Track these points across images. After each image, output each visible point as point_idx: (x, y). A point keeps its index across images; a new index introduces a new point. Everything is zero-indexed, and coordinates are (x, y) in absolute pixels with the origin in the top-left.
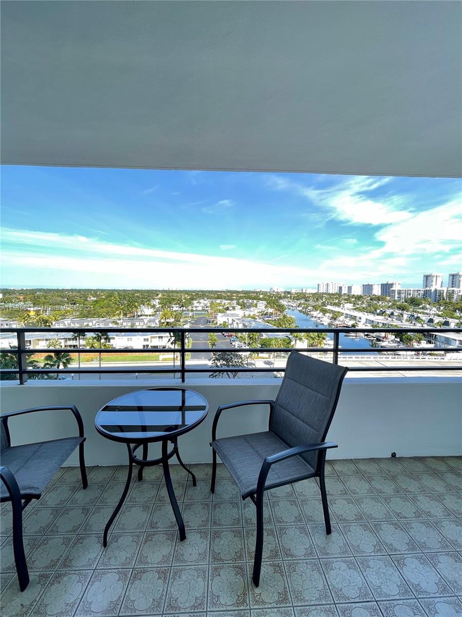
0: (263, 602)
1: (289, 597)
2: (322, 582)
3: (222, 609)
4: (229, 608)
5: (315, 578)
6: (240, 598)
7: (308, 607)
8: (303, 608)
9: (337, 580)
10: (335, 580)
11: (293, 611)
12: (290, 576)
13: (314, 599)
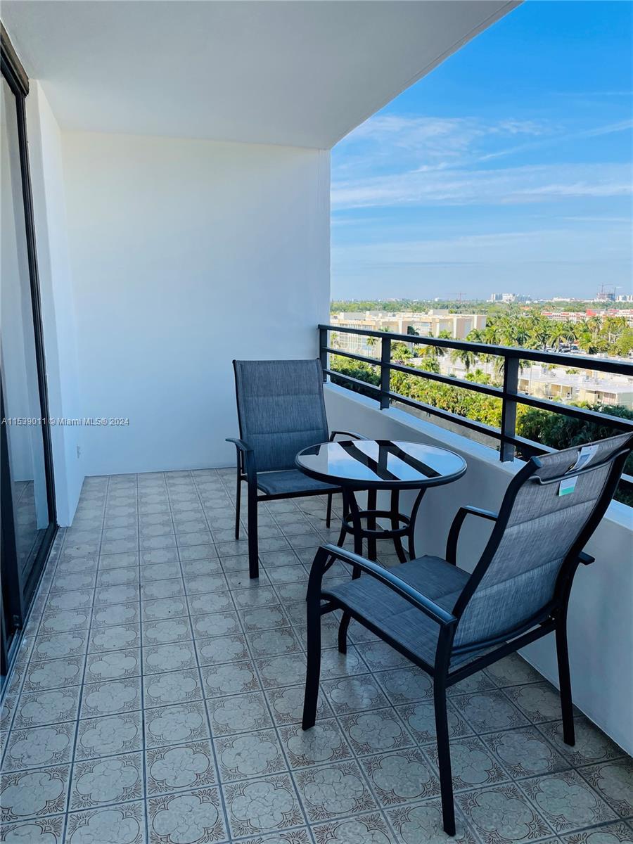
0: (287, 740)
1: (302, 767)
2: (339, 810)
3: (269, 702)
4: (272, 708)
5: (344, 802)
6: (286, 716)
7: (293, 789)
8: (291, 783)
9: (351, 834)
10: (349, 831)
11: (283, 771)
12: (333, 767)
13: (308, 797)
